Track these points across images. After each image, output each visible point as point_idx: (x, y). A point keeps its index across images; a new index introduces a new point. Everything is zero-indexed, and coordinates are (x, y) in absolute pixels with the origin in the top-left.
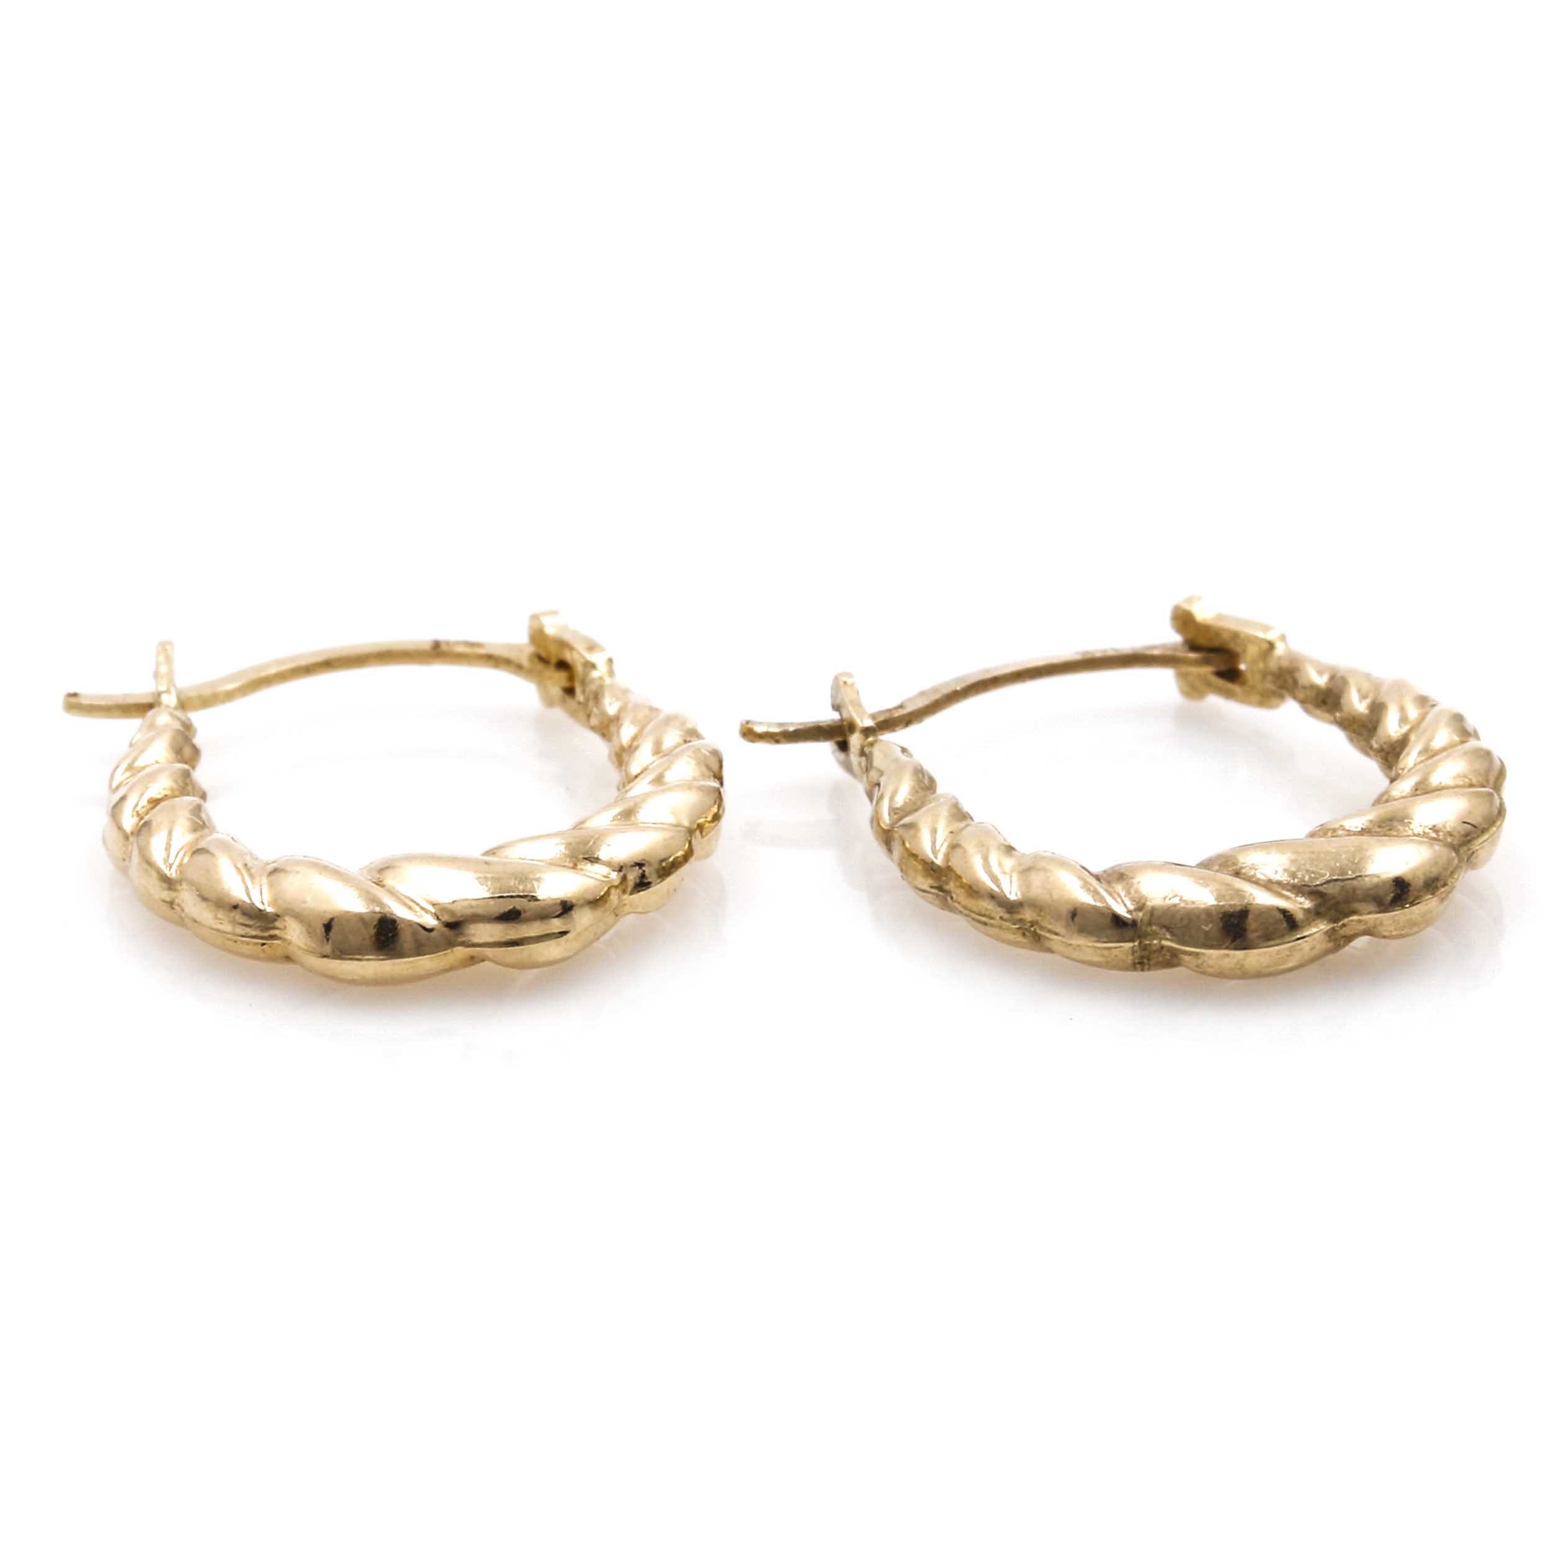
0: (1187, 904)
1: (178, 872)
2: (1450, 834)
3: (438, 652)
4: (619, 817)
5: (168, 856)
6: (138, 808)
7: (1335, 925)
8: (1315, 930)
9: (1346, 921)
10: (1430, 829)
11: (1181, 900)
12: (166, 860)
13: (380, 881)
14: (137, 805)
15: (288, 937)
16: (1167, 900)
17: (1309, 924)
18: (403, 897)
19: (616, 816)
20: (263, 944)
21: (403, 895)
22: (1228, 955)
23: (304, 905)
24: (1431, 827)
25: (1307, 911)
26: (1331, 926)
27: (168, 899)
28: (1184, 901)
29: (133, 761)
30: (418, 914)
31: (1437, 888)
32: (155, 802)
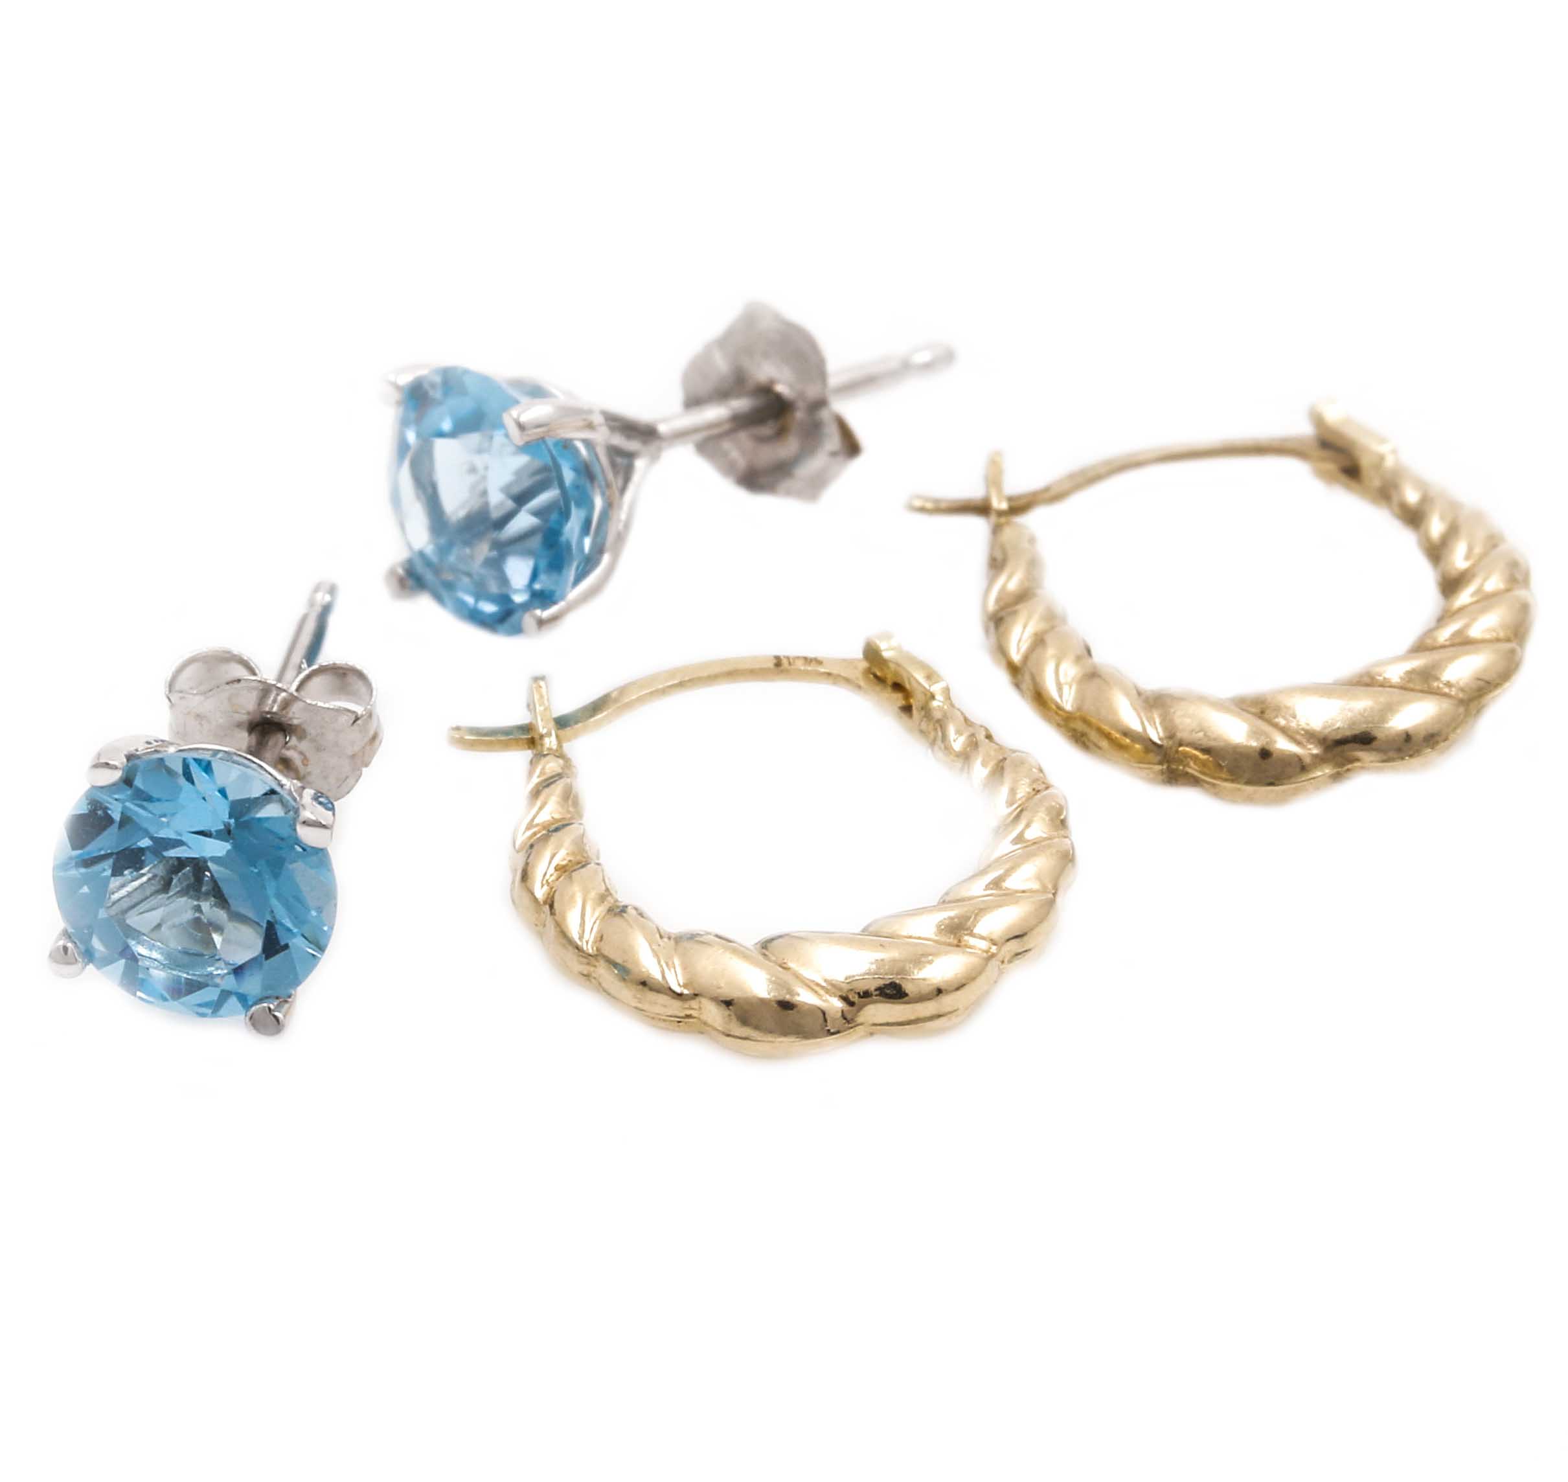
0: (1209, 740)
1: (595, 948)
2: (1462, 690)
3: (780, 667)
4: (991, 886)
5: (583, 931)
6: (547, 877)
7: (1340, 769)
8: (1319, 773)
9: (1349, 766)
10: (1445, 684)
11: (1205, 735)
12: (581, 938)
13: (785, 963)
14: (545, 874)
15: (704, 1017)
16: (1194, 733)
17: (1316, 767)
18: (807, 982)
19: (990, 883)
20: (679, 1022)
21: (808, 979)
22: (1239, 790)
23: (719, 991)
24: (1445, 682)
25: (1315, 756)
26: (1335, 770)
27: (585, 972)
28: (1208, 736)
29: (533, 820)
30: (824, 998)
31: (1437, 743)
32: (562, 870)
